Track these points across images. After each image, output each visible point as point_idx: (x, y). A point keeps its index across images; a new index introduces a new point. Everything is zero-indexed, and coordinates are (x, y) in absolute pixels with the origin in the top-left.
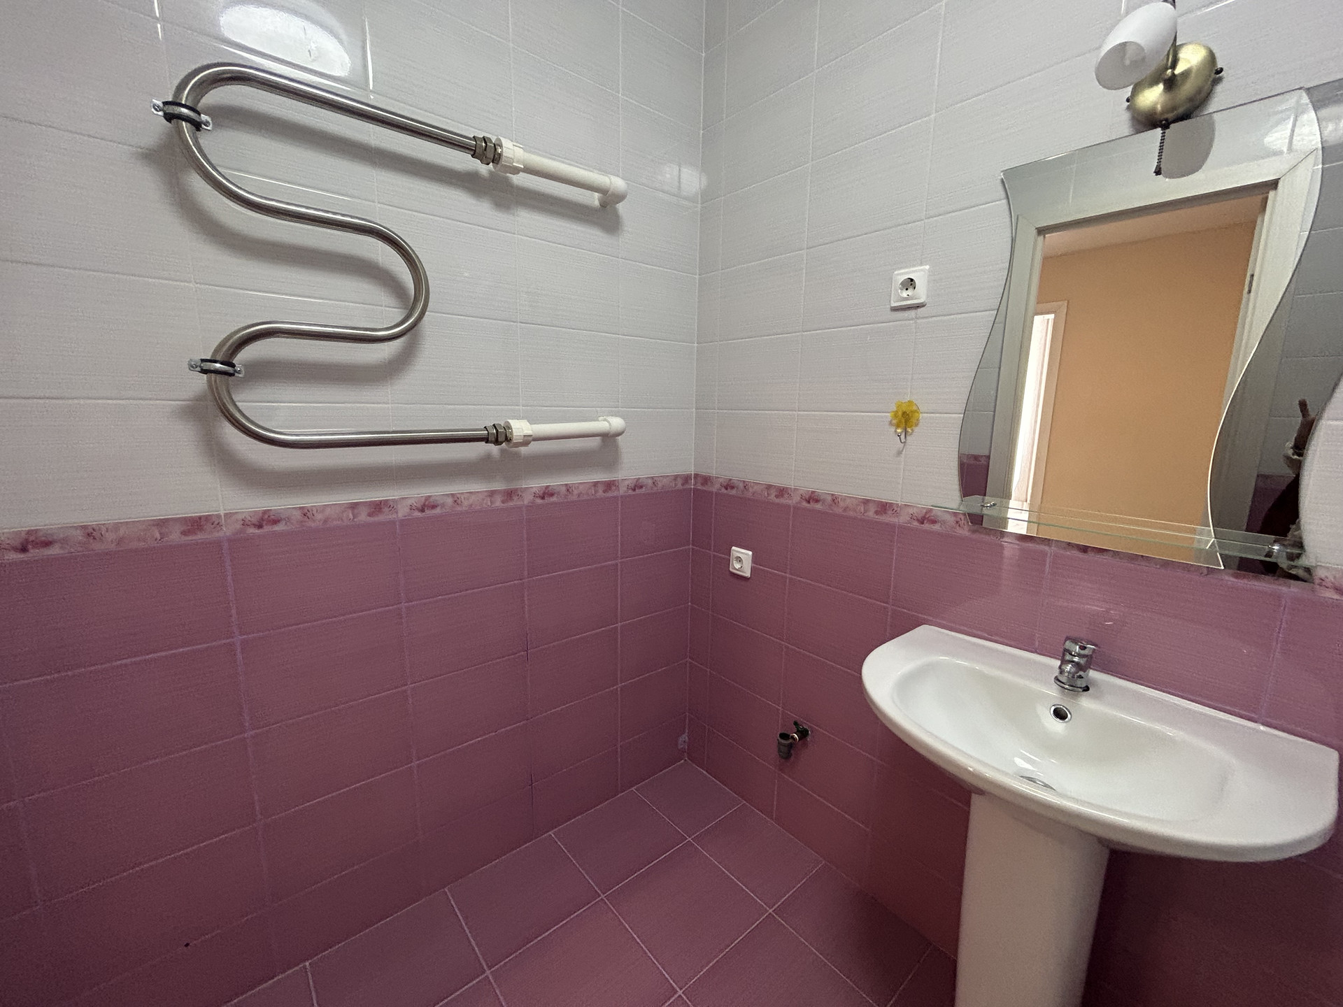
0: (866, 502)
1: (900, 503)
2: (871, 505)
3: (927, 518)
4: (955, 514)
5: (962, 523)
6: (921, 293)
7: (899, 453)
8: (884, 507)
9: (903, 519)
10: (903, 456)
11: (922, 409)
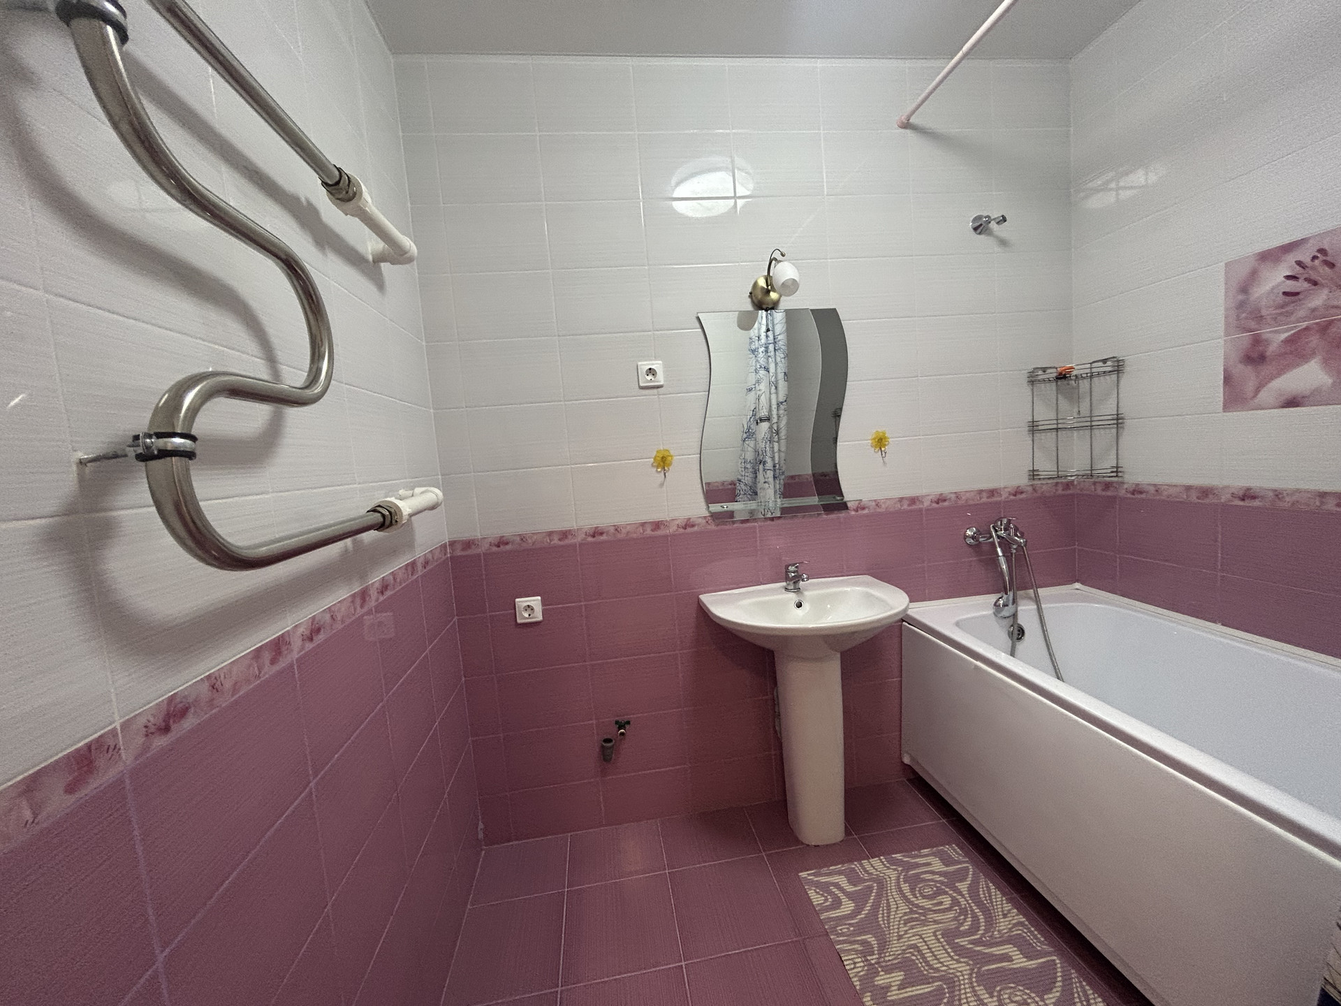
0: (643, 524)
1: (668, 519)
2: (647, 525)
3: (688, 524)
4: (705, 517)
5: (709, 522)
6: (660, 379)
7: (662, 485)
8: (657, 525)
9: (673, 529)
10: (665, 486)
11: (672, 452)
